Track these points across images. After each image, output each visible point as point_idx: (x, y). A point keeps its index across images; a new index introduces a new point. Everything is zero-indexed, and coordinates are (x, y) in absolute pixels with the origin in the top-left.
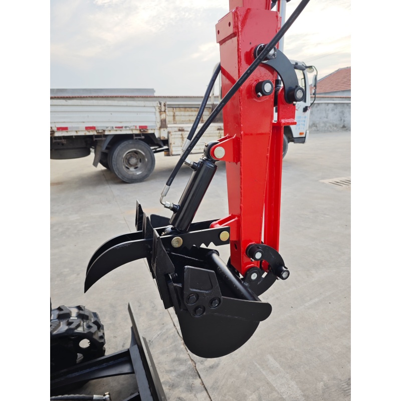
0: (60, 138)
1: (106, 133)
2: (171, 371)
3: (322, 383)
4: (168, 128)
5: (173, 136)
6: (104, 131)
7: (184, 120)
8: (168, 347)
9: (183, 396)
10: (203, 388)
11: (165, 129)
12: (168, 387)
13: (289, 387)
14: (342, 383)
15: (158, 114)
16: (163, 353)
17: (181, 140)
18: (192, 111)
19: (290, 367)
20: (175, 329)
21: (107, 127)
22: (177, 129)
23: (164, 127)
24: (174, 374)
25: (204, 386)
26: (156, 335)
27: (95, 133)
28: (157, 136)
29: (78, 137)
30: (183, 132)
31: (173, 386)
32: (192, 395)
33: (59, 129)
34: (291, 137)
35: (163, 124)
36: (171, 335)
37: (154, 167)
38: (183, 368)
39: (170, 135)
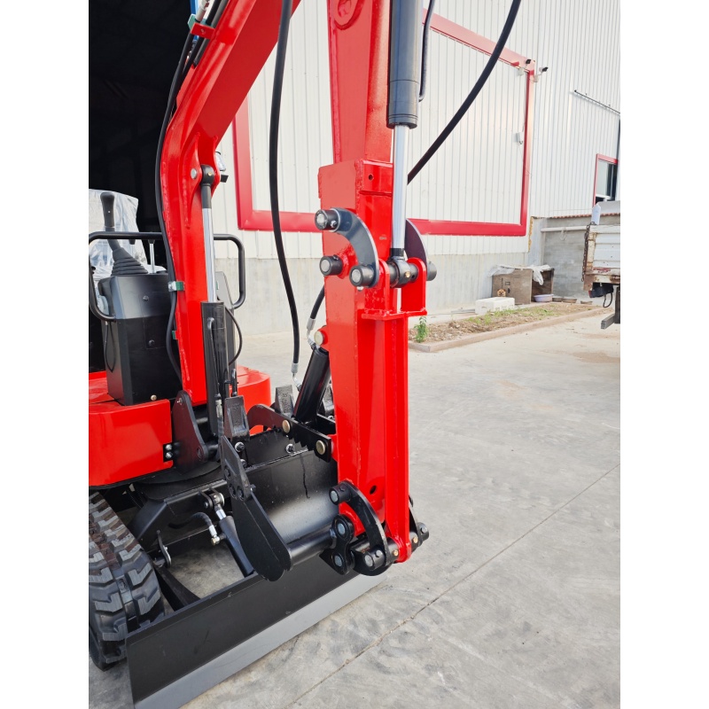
10: (341, 666)
12: (330, 628)
24: (351, 628)
25: (344, 665)
32: (328, 656)
36: (414, 604)
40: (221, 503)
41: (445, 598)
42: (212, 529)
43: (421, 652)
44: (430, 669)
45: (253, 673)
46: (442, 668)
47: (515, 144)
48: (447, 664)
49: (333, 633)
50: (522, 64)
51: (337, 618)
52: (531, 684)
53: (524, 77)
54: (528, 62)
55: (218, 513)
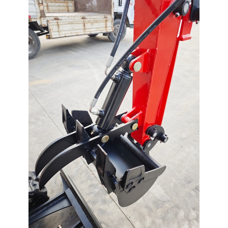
2: (90, 193)
3: (173, 183)
4: (46, 18)
5: (51, 24)
7: (55, 9)
8: (84, 178)
9: (101, 207)
10: (112, 200)
11: (44, 18)
12: (91, 204)
13: (157, 189)
14: (182, 181)
15: (37, 6)
16: (82, 182)
17: (57, 27)
18: (60, 2)
20: (85, 165)
22: (53, 18)
23: (43, 17)
24: (93, 195)
25: (112, 199)
26: (75, 172)
28: (39, 24)
30: (58, 21)
31: (94, 203)
32: (107, 206)
34: (128, 24)
35: (43, 15)
36: (84, 169)
37: (40, 47)
38: (97, 190)
39: (49, 23)
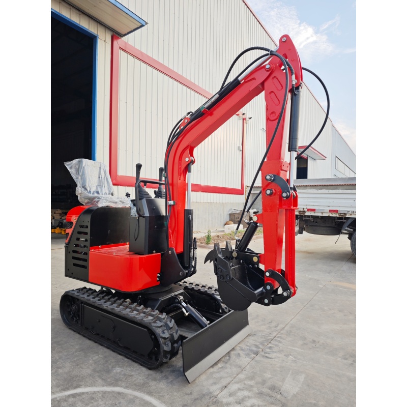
0: (309, 216)
1: (347, 216)
6: (346, 214)
19: (308, 385)
21: (348, 212)
27: (337, 215)
29: (322, 217)
33: (309, 210)
40: (182, 299)
41: (278, 335)
42: (183, 309)
43: (280, 351)
44: (287, 356)
45: (219, 365)
46: (291, 355)
47: (238, 151)
48: (292, 354)
49: (242, 350)
50: (241, 115)
51: (241, 345)
52: (324, 356)
53: (241, 121)
54: (244, 114)
55: (182, 304)
